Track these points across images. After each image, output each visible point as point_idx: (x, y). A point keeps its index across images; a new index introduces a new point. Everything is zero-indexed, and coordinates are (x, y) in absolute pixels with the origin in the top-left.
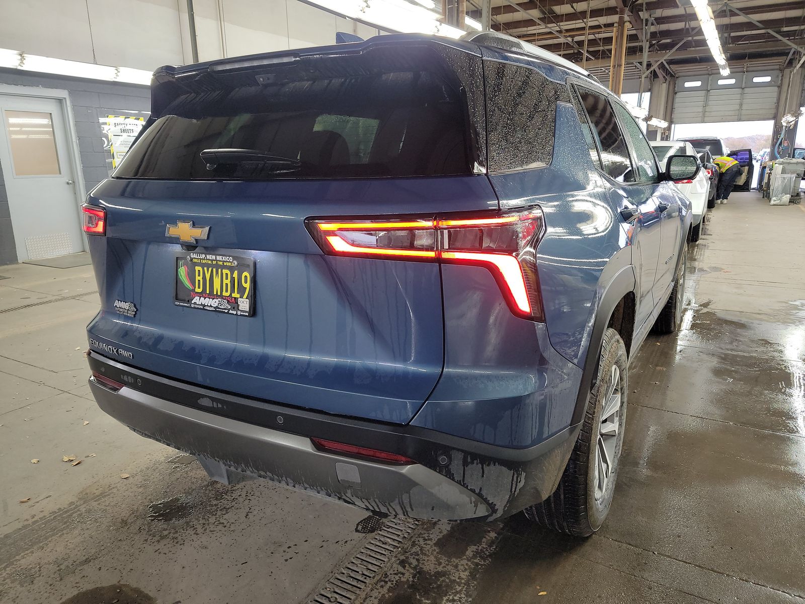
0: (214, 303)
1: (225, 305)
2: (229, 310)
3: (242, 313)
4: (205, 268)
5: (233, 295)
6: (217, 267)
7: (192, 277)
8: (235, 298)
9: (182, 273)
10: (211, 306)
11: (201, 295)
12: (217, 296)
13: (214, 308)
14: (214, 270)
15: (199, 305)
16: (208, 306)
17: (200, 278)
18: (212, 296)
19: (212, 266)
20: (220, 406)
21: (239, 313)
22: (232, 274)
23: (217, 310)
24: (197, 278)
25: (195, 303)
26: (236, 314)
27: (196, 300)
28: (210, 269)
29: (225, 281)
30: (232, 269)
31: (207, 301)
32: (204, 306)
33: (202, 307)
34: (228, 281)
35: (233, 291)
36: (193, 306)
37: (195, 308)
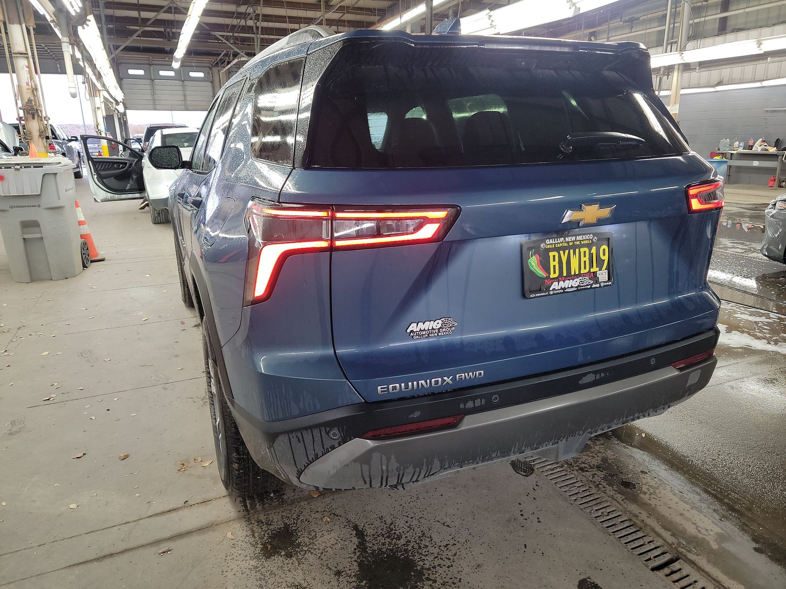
0: (575, 283)
1: (587, 281)
2: (592, 285)
3: (605, 284)
4: (561, 252)
5: (592, 270)
6: (574, 247)
7: (545, 264)
8: (594, 272)
9: (533, 264)
10: (572, 287)
11: (557, 279)
12: (577, 276)
13: (576, 287)
14: (572, 251)
15: (559, 289)
16: (568, 288)
17: (556, 263)
18: (570, 276)
19: (569, 248)
20: (603, 375)
21: (602, 284)
22: (590, 250)
23: (579, 289)
24: (552, 263)
25: (554, 289)
26: (600, 287)
27: (555, 285)
28: (567, 252)
29: (583, 259)
30: (589, 246)
31: (567, 284)
32: (565, 289)
33: (562, 291)
34: (587, 259)
35: (591, 266)
36: (551, 293)
37: (554, 294)
